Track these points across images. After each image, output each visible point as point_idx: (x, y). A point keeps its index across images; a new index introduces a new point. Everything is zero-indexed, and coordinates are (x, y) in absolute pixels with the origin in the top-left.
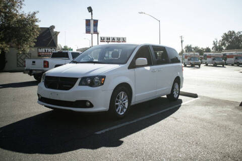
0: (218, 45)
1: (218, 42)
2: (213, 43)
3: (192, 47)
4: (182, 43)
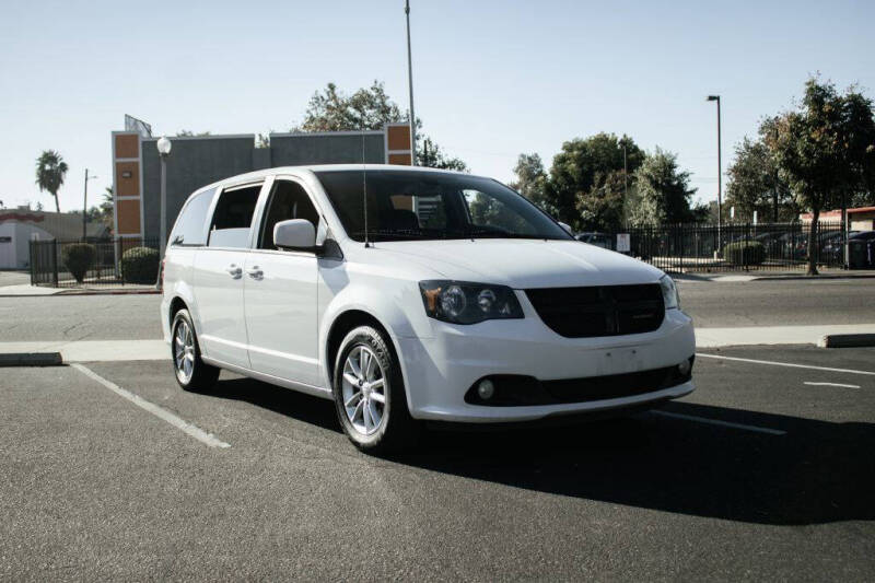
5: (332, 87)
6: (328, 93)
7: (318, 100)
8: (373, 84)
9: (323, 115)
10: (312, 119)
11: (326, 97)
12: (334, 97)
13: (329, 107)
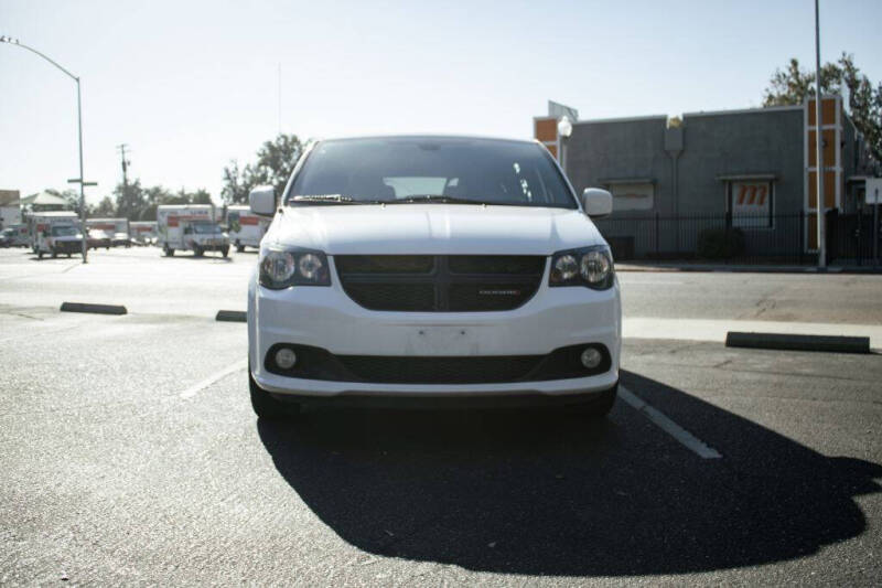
0: (240, 182)
1: (241, 171)
2: (224, 174)
3: (143, 186)
4: (124, 169)
5: (795, 63)
6: (790, 70)
7: (779, 78)
8: (840, 57)
9: (785, 92)
10: (771, 97)
11: (788, 73)
12: (797, 73)
13: (790, 84)
